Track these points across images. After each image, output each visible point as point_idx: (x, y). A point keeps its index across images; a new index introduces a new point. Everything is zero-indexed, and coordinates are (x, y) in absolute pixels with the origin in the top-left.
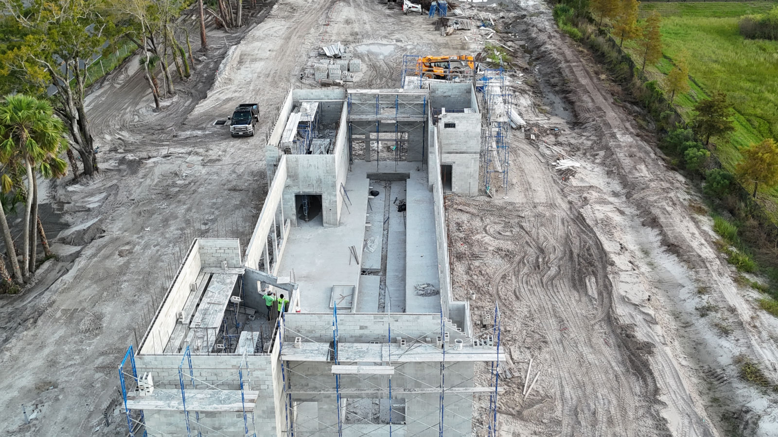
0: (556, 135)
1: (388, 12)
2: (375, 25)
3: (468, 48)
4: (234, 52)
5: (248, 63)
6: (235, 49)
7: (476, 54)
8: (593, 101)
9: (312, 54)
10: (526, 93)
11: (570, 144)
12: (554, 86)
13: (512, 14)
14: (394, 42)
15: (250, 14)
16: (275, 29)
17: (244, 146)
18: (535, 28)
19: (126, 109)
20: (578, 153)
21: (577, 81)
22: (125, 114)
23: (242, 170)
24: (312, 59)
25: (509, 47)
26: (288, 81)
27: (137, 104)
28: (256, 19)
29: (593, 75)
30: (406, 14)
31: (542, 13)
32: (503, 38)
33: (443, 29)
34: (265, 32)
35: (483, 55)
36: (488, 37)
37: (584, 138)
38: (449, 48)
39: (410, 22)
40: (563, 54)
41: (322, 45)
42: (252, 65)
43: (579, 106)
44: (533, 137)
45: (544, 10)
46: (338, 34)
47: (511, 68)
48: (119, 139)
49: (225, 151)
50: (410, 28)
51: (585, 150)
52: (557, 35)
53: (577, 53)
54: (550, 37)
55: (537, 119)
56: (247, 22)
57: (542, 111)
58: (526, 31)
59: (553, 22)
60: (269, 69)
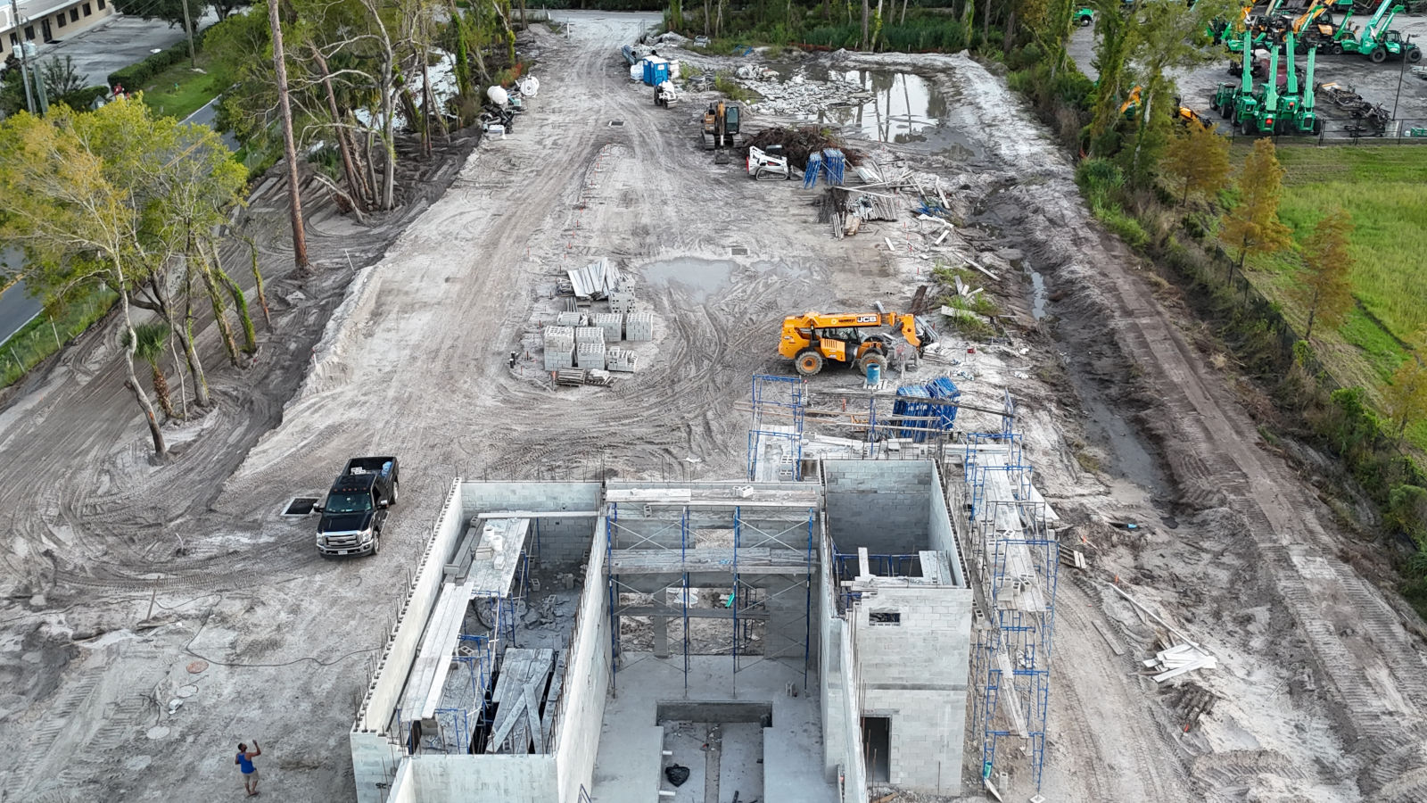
0: (1135, 548)
1: (715, 170)
2: (687, 209)
3: (896, 273)
4: (366, 284)
5: (393, 316)
6: (370, 276)
7: (915, 288)
8: (1209, 437)
9: (545, 289)
10: (1045, 408)
11: (1175, 580)
12: (1104, 382)
13: (985, 177)
14: (729, 255)
15: (417, 176)
16: (467, 218)
17: (348, 593)
18: (1041, 217)
19: (87, 452)
20: (1201, 611)
21: (1160, 373)
22: (81, 468)
23: (327, 686)
24: (539, 305)
25: (988, 268)
26: (481, 371)
27: (117, 437)
28: (429, 189)
29: (1195, 355)
30: (754, 178)
31: (1050, 174)
32: (970, 240)
33: (836, 217)
34: (443, 228)
35: (932, 291)
36: (938, 241)
37: (1206, 557)
38: (852, 271)
39: (763, 199)
40: (1113, 289)
41: (566, 263)
42: (403, 324)
43: (1177, 452)
44: (1080, 560)
45: (1054, 168)
46: (605, 232)
47: (1000, 331)
48: (48, 553)
49: (295, 610)
50: (764, 217)
51: (1215, 600)
52: (1094, 237)
53: (1145, 288)
54: (1077, 241)
55: (1079, 490)
56: (406, 196)
57: (1089, 464)
58: (1020, 221)
59: (1080, 200)
60: (439, 337)
